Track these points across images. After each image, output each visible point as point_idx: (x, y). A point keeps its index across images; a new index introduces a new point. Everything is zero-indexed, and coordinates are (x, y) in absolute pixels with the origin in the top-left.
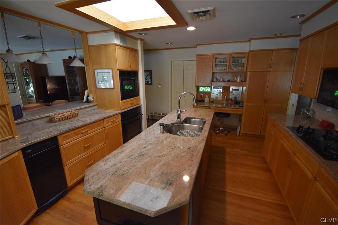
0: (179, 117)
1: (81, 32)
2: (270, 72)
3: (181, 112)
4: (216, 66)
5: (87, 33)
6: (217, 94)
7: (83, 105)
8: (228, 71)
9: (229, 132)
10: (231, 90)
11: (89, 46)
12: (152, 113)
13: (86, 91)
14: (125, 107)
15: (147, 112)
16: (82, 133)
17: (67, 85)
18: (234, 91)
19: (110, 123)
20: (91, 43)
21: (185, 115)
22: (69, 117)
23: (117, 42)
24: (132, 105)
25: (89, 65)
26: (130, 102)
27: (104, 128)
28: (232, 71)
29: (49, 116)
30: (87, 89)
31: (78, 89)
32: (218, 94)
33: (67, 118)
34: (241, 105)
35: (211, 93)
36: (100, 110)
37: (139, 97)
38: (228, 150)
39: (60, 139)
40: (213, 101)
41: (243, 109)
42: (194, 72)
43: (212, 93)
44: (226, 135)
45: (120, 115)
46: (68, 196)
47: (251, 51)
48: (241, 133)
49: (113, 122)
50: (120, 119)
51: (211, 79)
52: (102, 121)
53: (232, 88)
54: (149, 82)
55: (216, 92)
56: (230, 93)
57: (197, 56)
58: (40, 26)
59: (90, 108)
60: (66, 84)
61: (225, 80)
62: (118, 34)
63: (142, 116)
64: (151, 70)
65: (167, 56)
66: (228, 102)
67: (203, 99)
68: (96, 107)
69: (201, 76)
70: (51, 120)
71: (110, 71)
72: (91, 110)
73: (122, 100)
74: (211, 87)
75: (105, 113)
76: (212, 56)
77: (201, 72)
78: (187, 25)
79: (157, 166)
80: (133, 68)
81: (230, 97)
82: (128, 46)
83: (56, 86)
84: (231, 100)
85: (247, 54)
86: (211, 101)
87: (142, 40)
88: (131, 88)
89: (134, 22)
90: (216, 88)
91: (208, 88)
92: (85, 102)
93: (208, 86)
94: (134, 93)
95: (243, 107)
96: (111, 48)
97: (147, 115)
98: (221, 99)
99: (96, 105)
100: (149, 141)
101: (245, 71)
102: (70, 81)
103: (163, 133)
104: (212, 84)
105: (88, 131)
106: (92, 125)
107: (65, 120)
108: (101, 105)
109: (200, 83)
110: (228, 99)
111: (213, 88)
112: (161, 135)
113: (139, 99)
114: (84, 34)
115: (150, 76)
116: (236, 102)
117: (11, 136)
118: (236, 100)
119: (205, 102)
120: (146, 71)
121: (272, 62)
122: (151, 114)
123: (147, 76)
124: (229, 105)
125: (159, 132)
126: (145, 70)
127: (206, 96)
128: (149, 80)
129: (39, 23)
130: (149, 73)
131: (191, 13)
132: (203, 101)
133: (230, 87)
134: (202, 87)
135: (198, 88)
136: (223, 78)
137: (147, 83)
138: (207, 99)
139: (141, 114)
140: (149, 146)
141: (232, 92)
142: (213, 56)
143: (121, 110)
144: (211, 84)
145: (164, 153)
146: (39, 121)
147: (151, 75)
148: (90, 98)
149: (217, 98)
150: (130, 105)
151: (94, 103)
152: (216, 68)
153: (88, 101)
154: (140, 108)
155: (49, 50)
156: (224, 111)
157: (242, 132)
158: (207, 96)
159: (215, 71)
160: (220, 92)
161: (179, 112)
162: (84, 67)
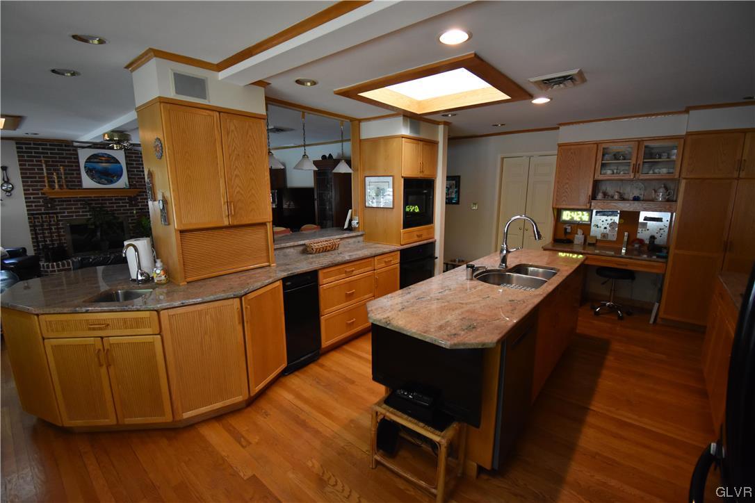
0: (504, 260)
1: (352, 120)
2: (738, 180)
3: (508, 252)
4: (603, 165)
5: (360, 121)
6: (605, 228)
7: (344, 233)
8: (632, 177)
9: (629, 314)
10: (641, 220)
11: (360, 140)
12: (455, 261)
13: (350, 211)
14: (406, 241)
15: (445, 257)
16: (346, 272)
17: (316, 203)
18: (649, 223)
19: (383, 265)
20: (363, 136)
21: (518, 260)
22: (328, 248)
23: (405, 131)
24: (420, 239)
25: (358, 170)
26: (415, 234)
27: (374, 270)
28: (642, 177)
29: (304, 244)
30: (351, 208)
31: (331, 209)
32: (609, 228)
33: (325, 250)
34: (664, 254)
35: (590, 225)
36: (367, 244)
37: (432, 225)
38: (616, 346)
39: (321, 274)
40: (594, 242)
41: (666, 263)
42: (552, 179)
43: (592, 224)
44: (621, 318)
45: (399, 253)
46: (320, 361)
47: (689, 134)
48: (662, 319)
49: (388, 263)
50: (398, 260)
51: (590, 193)
52: (372, 259)
53: (643, 215)
54: (453, 198)
55: (603, 223)
56: (640, 226)
57: (560, 145)
58: (303, 117)
59: (354, 239)
60: (314, 200)
61: (626, 197)
62: (408, 120)
63: (436, 260)
64: (459, 177)
65: (493, 148)
66: (634, 246)
67: (568, 237)
68: (361, 239)
69: (567, 188)
70: (306, 251)
71: (390, 179)
72: (354, 242)
73: (404, 228)
74: (590, 211)
75: (375, 248)
76: (596, 145)
77: (567, 179)
78: (532, 97)
79: (457, 312)
80: (426, 174)
81: (639, 236)
82: (422, 136)
83: (292, 203)
84: (641, 241)
85: (682, 141)
86: (589, 241)
87: (446, 123)
88: (417, 210)
89: (437, 98)
90: (604, 215)
91: (583, 215)
92: (346, 229)
93: (582, 210)
94: (425, 218)
95: (666, 257)
96: (395, 143)
97: (444, 263)
98: (615, 239)
99: (362, 235)
100: (448, 286)
101: (677, 177)
102: (320, 196)
103: (471, 279)
104: (592, 204)
105: (353, 271)
106: (358, 262)
107: (322, 252)
108: (369, 236)
109: (564, 203)
110: (633, 241)
111: (596, 215)
112: (468, 282)
113: (433, 228)
114: (356, 122)
115: (456, 187)
116: (653, 247)
117: (267, 264)
118: (654, 242)
119: (575, 243)
120: (449, 178)
121: (743, 158)
122: (451, 261)
123: (451, 187)
124: (635, 253)
125: (465, 278)
126: (447, 177)
127: (577, 231)
128: (454, 196)
129: (304, 113)
130: (454, 182)
131: (536, 82)
132: (570, 242)
133: (639, 213)
134: (568, 212)
135: (558, 213)
136: (621, 191)
137: (449, 201)
138: (579, 238)
139: (433, 258)
140: (447, 291)
141: (644, 225)
142: (598, 146)
143: (402, 245)
144: (588, 205)
145: (470, 301)
146: (292, 250)
147: (458, 185)
148: (354, 223)
149: (604, 235)
150: (416, 239)
151: (359, 231)
152: (603, 172)
153: (350, 229)
154: (432, 244)
155: (292, 145)
156: (618, 265)
157: (661, 315)
158: (580, 232)
159: (601, 177)
160: (614, 223)
161: (505, 252)
162: (350, 174)
